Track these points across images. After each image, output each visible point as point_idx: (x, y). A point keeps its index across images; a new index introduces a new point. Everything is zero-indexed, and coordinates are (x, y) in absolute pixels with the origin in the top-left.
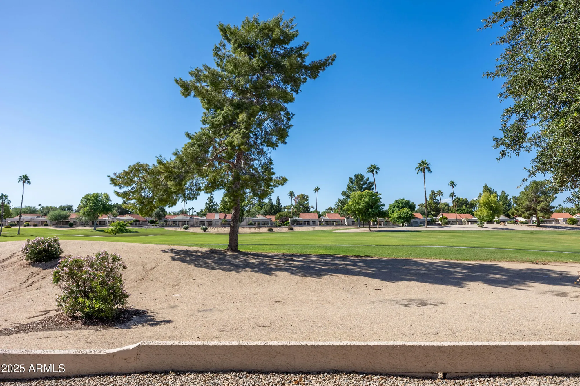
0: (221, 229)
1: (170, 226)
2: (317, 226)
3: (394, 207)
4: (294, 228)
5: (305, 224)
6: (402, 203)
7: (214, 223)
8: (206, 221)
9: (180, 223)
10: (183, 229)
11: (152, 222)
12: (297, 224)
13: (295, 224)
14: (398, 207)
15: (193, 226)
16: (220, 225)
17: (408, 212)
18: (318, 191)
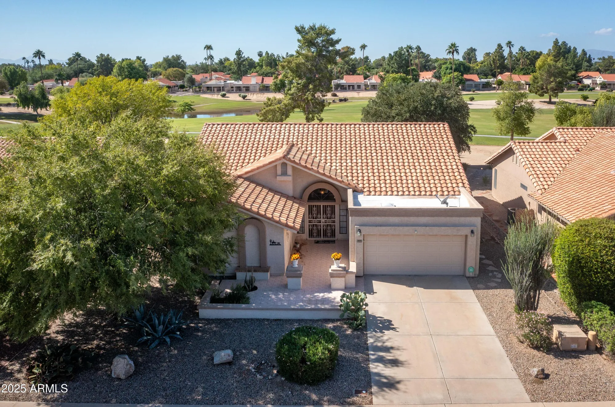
0: (260, 95)
1: (204, 93)
2: (362, 90)
3: (447, 69)
4: (338, 94)
5: (349, 89)
6: (456, 65)
7: (251, 89)
8: (242, 86)
9: (216, 89)
10: (220, 96)
11: (182, 87)
12: (341, 88)
13: (339, 89)
14: (451, 69)
15: (229, 92)
16: (258, 90)
17: (458, 77)
18: (364, 48)
